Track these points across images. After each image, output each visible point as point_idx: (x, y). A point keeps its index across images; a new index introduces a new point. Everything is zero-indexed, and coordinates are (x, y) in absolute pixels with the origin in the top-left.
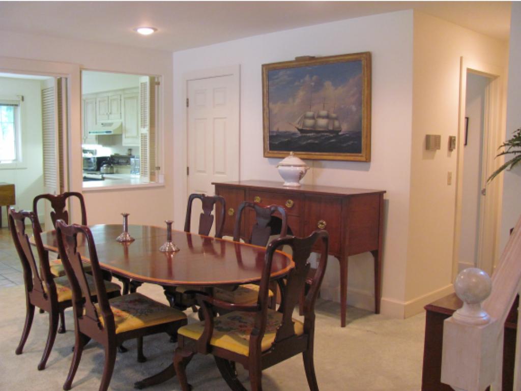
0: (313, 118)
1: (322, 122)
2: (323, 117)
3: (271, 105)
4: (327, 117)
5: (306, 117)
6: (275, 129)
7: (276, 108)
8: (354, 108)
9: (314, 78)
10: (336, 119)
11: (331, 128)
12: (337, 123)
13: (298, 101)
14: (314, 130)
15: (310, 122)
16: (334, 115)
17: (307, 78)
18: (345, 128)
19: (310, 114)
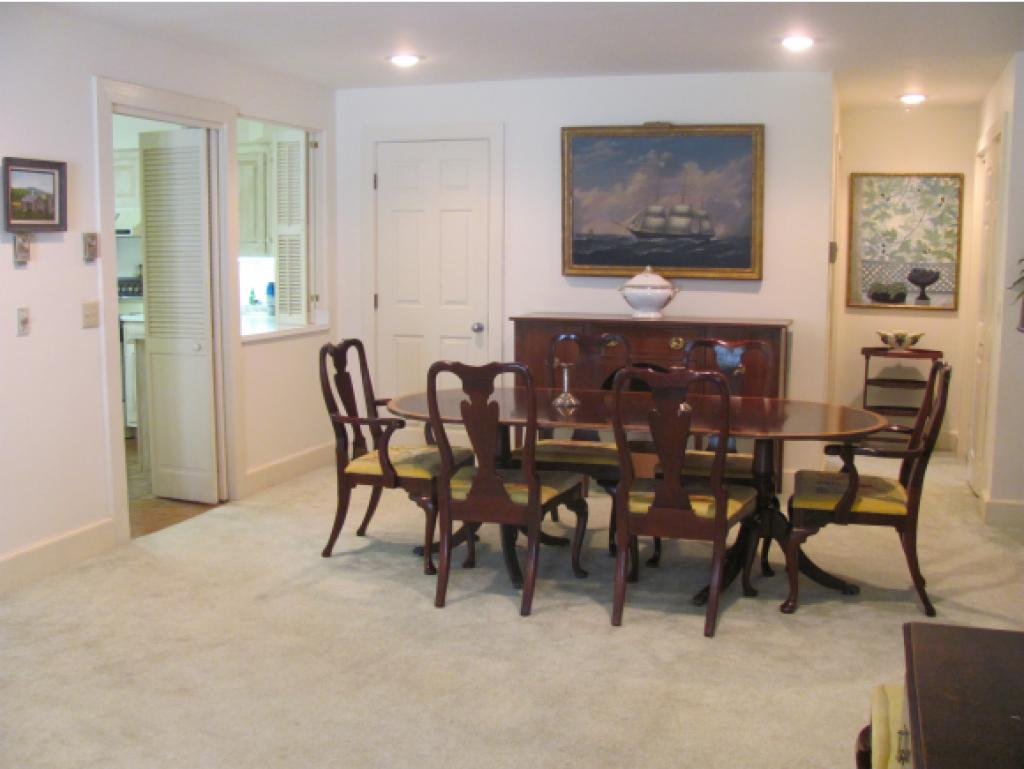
0: (662, 215)
1: (680, 222)
2: (681, 215)
3: (576, 193)
4: (689, 214)
5: (648, 214)
6: (585, 230)
7: (587, 198)
8: (737, 204)
9: (666, 155)
10: (706, 217)
11: (695, 231)
12: (706, 225)
13: (632, 188)
14: (662, 232)
15: (655, 222)
16: (702, 213)
17: (651, 154)
18: (720, 231)
19: (656, 209)
